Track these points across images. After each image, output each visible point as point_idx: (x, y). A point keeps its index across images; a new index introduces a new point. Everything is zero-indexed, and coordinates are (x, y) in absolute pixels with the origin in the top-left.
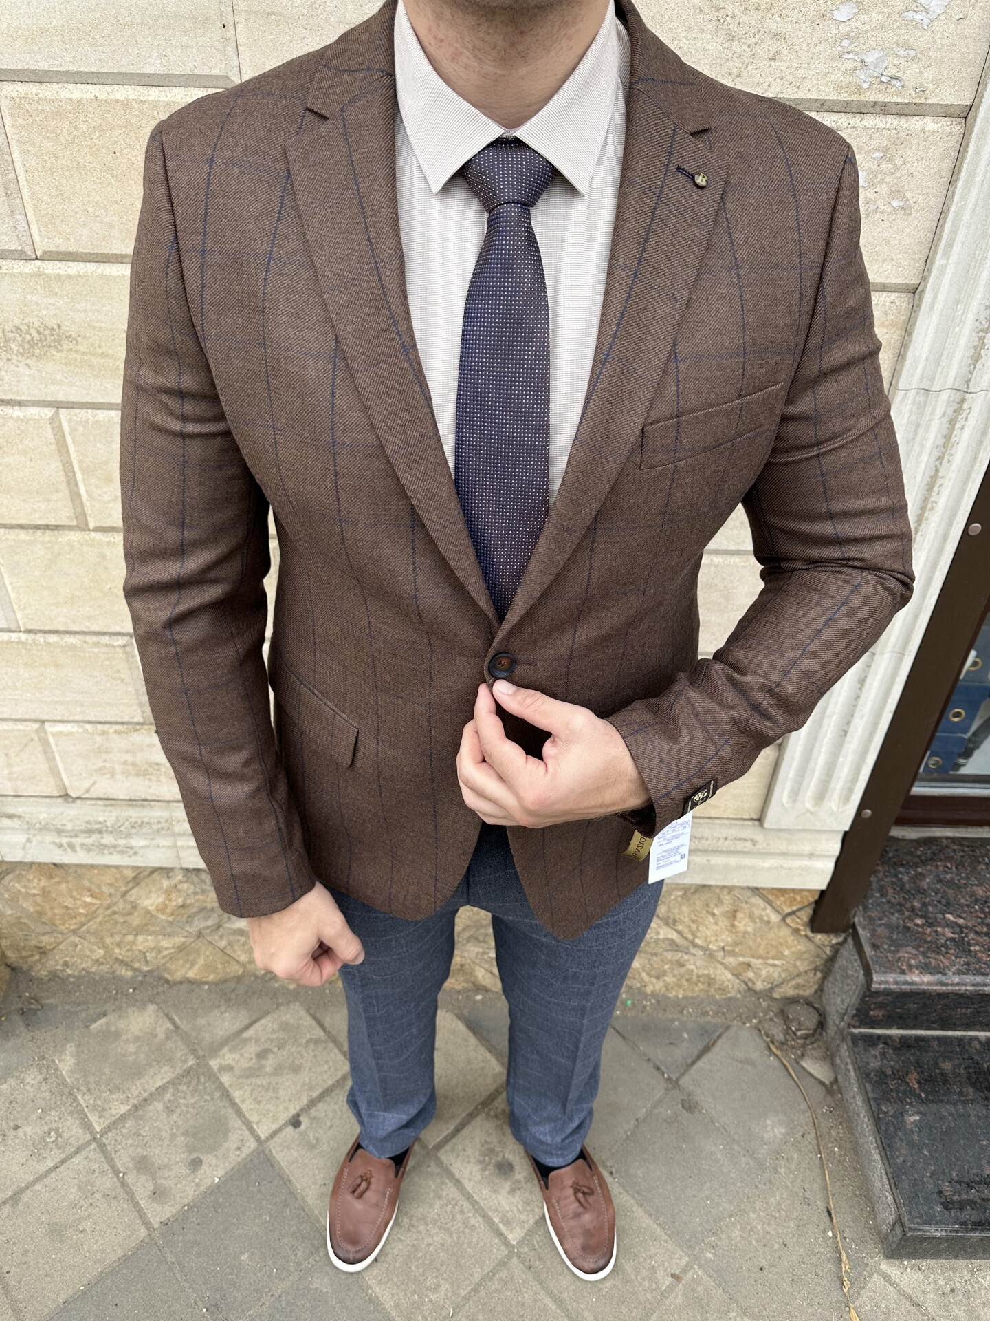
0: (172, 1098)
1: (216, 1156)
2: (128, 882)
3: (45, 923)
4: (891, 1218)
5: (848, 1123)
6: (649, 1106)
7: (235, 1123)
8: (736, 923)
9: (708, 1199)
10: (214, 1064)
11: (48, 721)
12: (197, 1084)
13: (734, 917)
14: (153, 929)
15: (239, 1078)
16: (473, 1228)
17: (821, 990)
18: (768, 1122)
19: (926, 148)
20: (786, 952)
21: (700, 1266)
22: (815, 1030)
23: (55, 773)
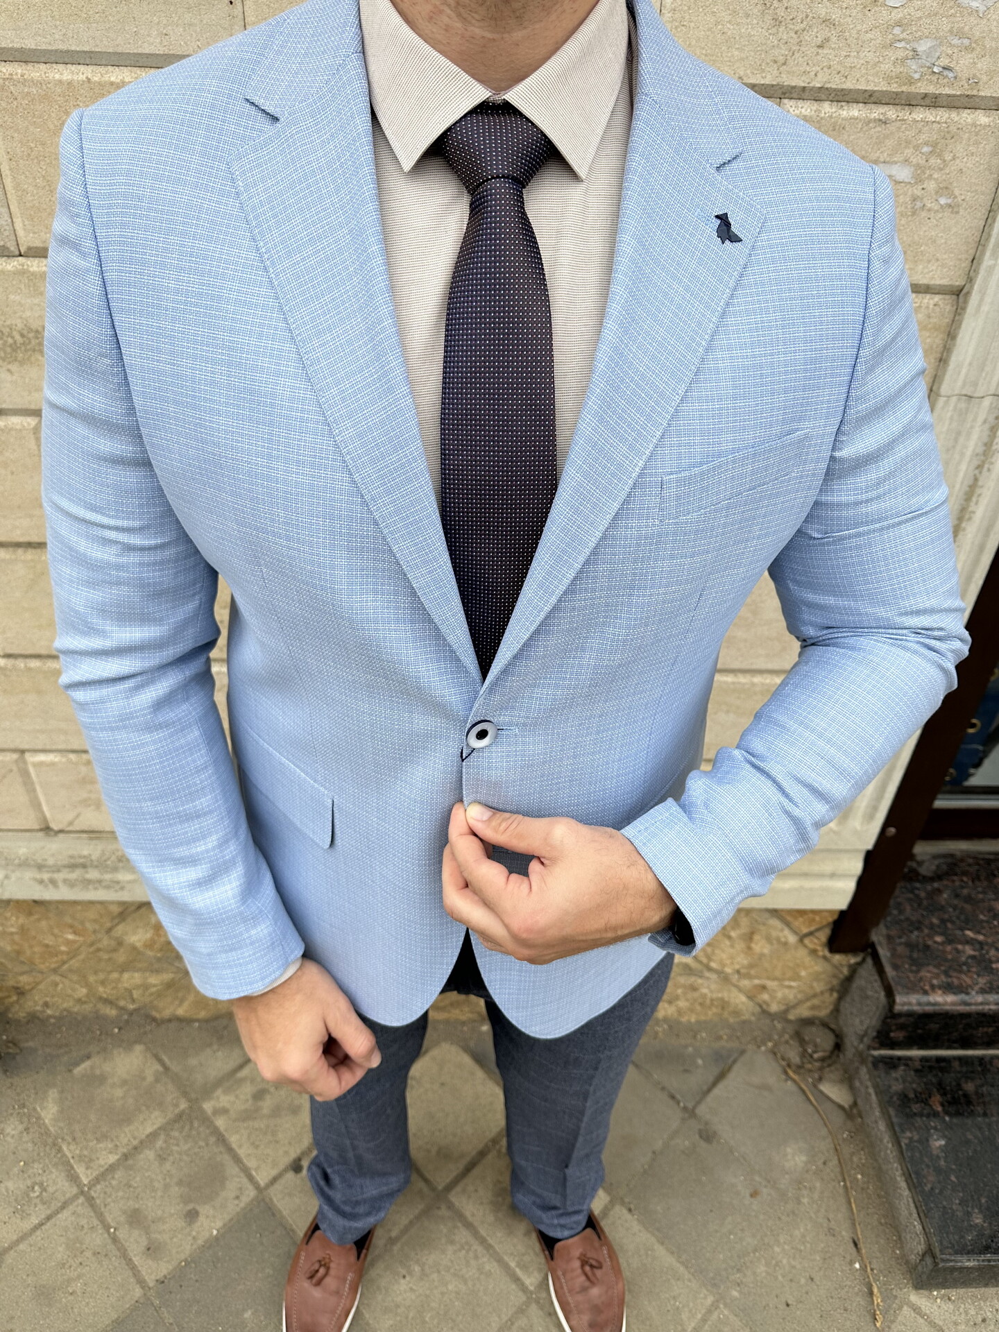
0: (164, 1145)
1: (214, 1207)
2: (113, 918)
3: (23, 963)
4: (921, 1248)
5: (871, 1147)
6: (665, 1136)
7: (232, 1170)
8: (753, 945)
9: (730, 1233)
10: (208, 1106)
11: (29, 751)
12: (191, 1129)
13: (751, 939)
14: (140, 965)
15: (235, 1121)
16: (489, 1274)
17: (836, 1010)
18: (789, 1150)
19: (977, 143)
20: (803, 973)
21: (726, 1305)
22: (832, 1052)
23: (36, 805)
